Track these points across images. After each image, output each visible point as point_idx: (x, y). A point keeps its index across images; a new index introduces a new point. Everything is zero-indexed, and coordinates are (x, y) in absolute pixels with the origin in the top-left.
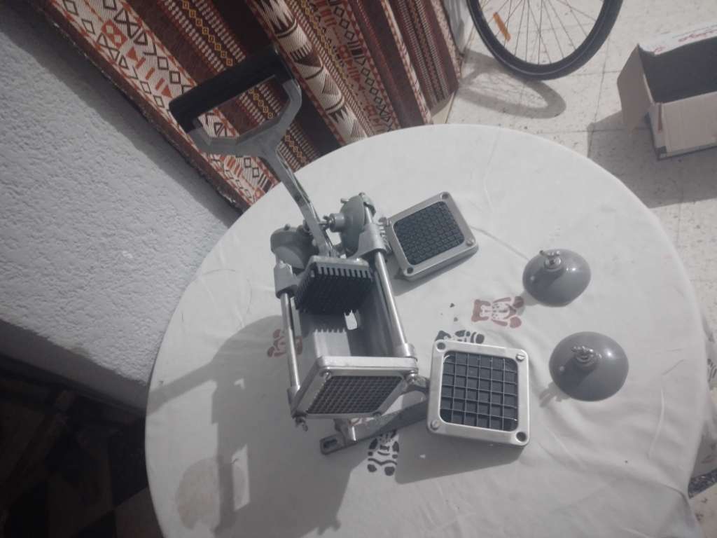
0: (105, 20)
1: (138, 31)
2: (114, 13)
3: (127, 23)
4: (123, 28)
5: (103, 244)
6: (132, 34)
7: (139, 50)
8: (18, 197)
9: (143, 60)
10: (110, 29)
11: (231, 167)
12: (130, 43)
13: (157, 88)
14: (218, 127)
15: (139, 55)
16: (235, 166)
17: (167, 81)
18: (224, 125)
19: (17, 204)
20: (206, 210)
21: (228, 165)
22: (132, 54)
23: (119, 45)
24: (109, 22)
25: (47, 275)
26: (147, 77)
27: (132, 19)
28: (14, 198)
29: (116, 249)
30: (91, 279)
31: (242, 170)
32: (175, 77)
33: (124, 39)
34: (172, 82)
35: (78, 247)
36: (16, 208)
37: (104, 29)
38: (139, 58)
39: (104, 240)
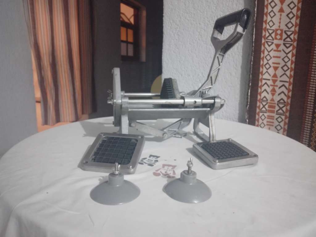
0: (281, 28)
1: (290, 42)
2: (288, 29)
3: (289, 36)
4: (284, 36)
5: (199, 75)
6: (286, 40)
7: (282, 47)
8: (198, 39)
9: (280, 51)
10: (279, 32)
11: (268, 118)
12: (281, 42)
13: (274, 63)
14: (282, 101)
15: (280, 48)
16: (271, 120)
17: (280, 66)
18: (286, 104)
19: (195, 40)
20: (238, 112)
21: (268, 116)
22: (278, 46)
23: (276, 39)
24: (282, 30)
25: (180, 62)
26: (274, 57)
27: (292, 37)
28: (197, 39)
29: (200, 81)
30: (186, 77)
31: (273, 126)
32: (285, 68)
33: (281, 39)
34: (282, 68)
35: (193, 67)
36: (194, 41)
37: (277, 30)
38: (279, 49)
39: (201, 75)
